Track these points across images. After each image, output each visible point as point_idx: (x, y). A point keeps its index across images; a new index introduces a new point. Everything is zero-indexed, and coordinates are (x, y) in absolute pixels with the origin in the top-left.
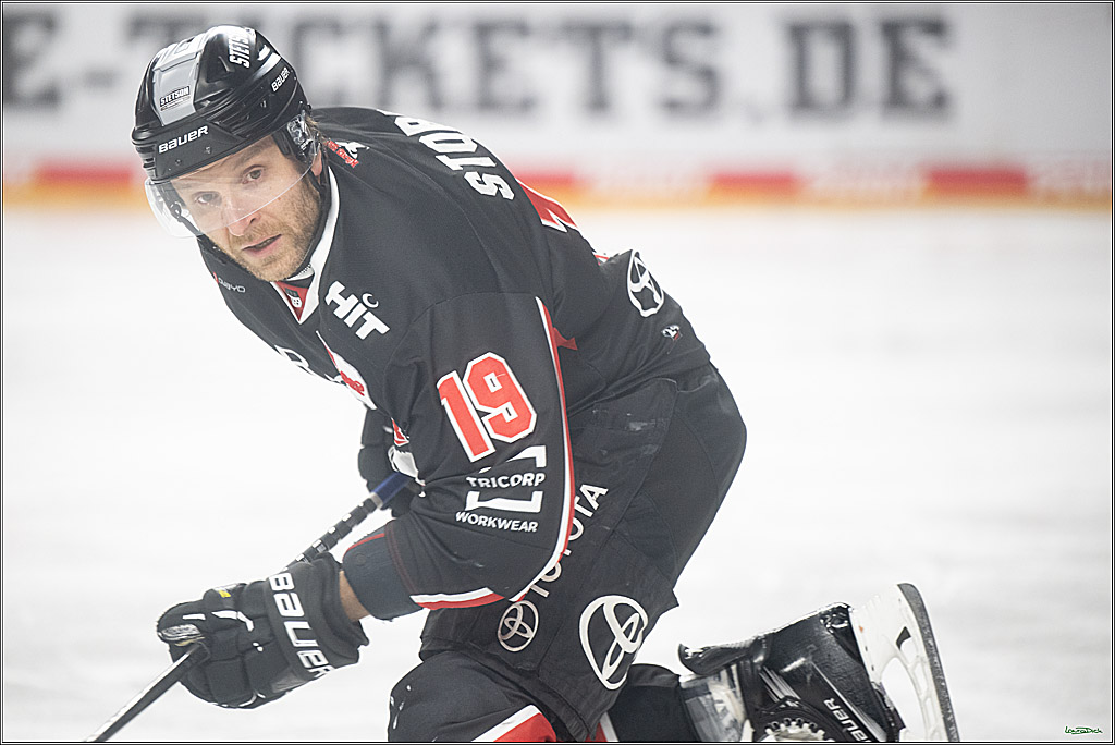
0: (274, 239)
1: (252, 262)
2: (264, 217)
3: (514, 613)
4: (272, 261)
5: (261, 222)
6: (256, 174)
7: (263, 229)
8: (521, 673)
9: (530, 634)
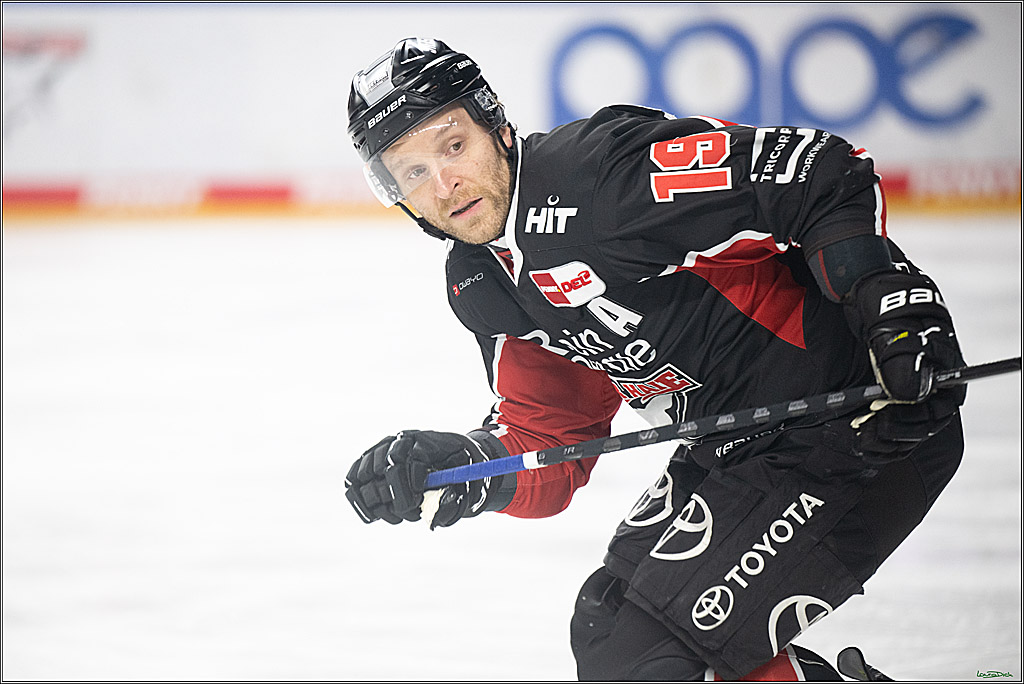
0: (476, 202)
1: (459, 225)
2: (466, 182)
3: (712, 596)
4: (475, 222)
5: (464, 186)
6: (457, 146)
7: (465, 193)
8: (705, 649)
9: (722, 617)
